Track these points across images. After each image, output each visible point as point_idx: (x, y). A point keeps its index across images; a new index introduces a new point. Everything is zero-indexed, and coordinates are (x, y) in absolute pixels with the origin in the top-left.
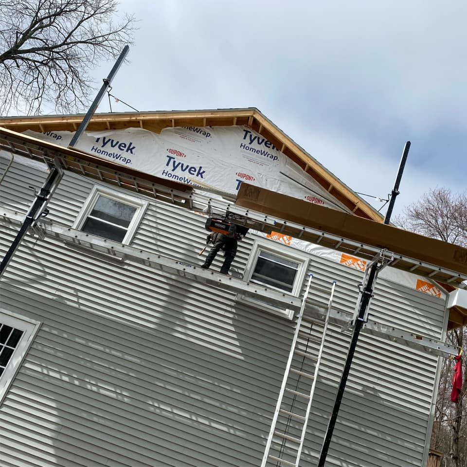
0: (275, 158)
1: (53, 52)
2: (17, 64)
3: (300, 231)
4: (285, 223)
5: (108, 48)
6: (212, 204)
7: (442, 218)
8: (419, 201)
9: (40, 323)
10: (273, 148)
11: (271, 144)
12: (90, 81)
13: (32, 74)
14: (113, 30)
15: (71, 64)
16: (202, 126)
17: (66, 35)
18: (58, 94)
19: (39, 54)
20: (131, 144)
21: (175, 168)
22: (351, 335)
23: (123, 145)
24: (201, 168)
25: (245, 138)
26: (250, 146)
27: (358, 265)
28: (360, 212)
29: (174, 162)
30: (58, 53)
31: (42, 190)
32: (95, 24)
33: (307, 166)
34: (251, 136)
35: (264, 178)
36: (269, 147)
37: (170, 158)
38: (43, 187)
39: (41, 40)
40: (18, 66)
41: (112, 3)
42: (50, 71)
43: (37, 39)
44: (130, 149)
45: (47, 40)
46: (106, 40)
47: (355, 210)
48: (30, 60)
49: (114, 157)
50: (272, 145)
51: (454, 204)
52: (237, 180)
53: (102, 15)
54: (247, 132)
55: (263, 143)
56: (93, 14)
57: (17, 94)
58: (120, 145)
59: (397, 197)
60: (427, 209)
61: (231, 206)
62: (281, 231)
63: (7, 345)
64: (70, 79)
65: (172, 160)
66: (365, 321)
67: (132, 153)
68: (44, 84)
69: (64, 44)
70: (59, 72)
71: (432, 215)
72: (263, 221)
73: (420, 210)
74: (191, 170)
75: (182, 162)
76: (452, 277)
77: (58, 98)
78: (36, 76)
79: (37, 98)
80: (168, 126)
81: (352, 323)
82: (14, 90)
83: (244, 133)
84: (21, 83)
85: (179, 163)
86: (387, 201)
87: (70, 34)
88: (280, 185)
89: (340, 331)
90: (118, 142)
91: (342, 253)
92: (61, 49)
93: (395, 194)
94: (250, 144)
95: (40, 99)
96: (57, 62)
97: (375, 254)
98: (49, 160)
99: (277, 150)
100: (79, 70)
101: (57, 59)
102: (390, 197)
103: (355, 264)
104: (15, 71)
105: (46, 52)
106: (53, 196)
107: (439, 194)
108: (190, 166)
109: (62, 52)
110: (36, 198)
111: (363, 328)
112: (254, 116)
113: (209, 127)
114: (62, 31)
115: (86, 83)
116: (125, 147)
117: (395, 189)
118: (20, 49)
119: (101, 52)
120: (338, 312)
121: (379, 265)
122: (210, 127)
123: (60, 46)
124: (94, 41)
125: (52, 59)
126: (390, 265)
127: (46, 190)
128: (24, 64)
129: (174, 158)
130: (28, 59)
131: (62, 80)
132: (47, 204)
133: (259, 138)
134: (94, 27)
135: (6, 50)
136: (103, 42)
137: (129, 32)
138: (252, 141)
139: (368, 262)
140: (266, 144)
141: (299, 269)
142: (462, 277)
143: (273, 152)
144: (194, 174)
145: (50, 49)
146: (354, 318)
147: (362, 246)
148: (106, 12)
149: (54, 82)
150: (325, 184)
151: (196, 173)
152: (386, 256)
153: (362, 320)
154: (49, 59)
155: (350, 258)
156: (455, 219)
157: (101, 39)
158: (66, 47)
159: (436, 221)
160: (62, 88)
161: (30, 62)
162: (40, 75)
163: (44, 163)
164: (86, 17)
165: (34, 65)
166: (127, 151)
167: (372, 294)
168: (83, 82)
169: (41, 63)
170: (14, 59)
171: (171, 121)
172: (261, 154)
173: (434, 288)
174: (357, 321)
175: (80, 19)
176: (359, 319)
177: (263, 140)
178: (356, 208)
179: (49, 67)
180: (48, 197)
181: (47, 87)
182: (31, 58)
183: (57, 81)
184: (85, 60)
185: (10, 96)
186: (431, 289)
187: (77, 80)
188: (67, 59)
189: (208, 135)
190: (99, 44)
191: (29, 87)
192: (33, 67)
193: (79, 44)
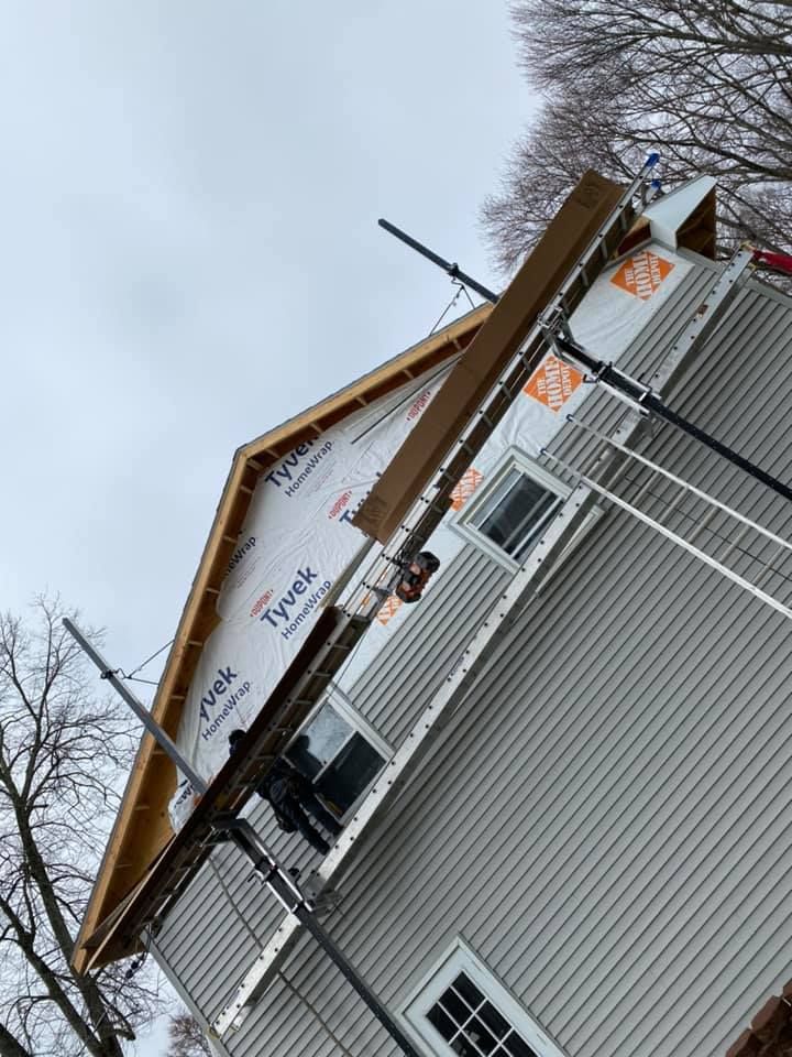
0: (328, 447)
1: (44, 742)
2: (41, 806)
3: (462, 449)
4: (442, 470)
5: (71, 654)
6: (372, 583)
7: (527, 221)
8: (488, 250)
9: (457, 938)
10: (311, 444)
11: (304, 446)
12: (110, 701)
13: (64, 789)
14: (46, 636)
15: (74, 720)
16: (234, 545)
17: (27, 712)
18: (111, 760)
19: (39, 766)
20: (220, 672)
21: (284, 614)
22: (663, 422)
23: (218, 685)
24: (299, 572)
25: (278, 484)
26: (295, 480)
27: (550, 370)
28: (464, 339)
29: (275, 612)
30: (48, 735)
31: (257, 867)
32: (26, 660)
33: (359, 399)
34: (278, 473)
35: (354, 475)
36: (307, 451)
37: (266, 616)
38: (253, 865)
39: (19, 754)
40: (46, 806)
41: (5, 620)
42: (71, 759)
43: (15, 759)
44: (229, 676)
45: (22, 745)
46: (57, 651)
47: (458, 347)
48: (42, 784)
49: (231, 708)
50: (306, 444)
51: (512, 196)
52: (341, 520)
53: (17, 644)
54: (270, 477)
55: (298, 457)
56: (11, 656)
57: (88, 825)
58: (217, 690)
59: (460, 269)
60: (505, 241)
61: (385, 552)
62: (453, 480)
63: (474, 1009)
64: (96, 732)
65: (271, 614)
66: (647, 390)
67: (235, 676)
68: (88, 777)
69: (38, 721)
70: (79, 744)
71: (517, 237)
72: (427, 505)
73: (504, 252)
74: (297, 589)
75: (280, 600)
76: (619, 219)
77: (117, 763)
78: (70, 784)
79: (105, 795)
80: (215, 601)
81: (644, 414)
82: (80, 828)
83: (270, 481)
84: (74, 812)
85: (280, 604)
86: (463, 288)
87: (28, 705)
88: (374, 453)
89: (651, 440)
90: (210, 692)
91: (522, 392)
92: (44, 728)
93: (455, 272)
94: (290, 478)
95: (108, 792)
96: (62, 741)
97: (540, 336)
98: (213, 837)
99: (316, 438)
100: (86, 712)
101: (56, 741)
102: (458, 281)
103: (547, 374)
104: (52, 814)
105: (40, 752)
106: (275, 854)
107: (487, 214)
108: (290, 587)
109: (49, 728)
110: (268, 884)
111: (659, 397)
112: (249, 456)
113: (240, 536)
114: (18, 716)
115: (111, 707)
116: (222, 683)
117: (447, 269)
118: (20, 792)
119: (73, 666)
120: (619, 432)
121: (562, 336)
122: (241, 533)
123: (39, 727)
124: (52, 672)
125: (55, 748)
126: (568, 316)
127: (261, 862)
128: (45, 795)
129: (269, 611)
130: (40, 788)
131: (92, 745)
132: (283, 870)
133: (287, 462)
134: (32, 664)
135: (13, 815)
136: (58, 657)
137: (58, 612)
138: (288, 475)
139: (550, 353)
140: (300, 453)
141: (522, 470)
142: (624, 203)
143: (318, 446)
144: (305, 588)
145: (39, 745)
146: (637, 407)
147: (521, 353)
148: (14, 636)
149: (91, 758)
150: (397, 380)
151: (305, 583)
152: (550, 319)
153: (644, 395)
154: (52, 753)
155: (534, 381)
156: (536, 200)
157: (53, 660)
158: (44, 719)
159: (529, 232)
160: (104, 750)
161: (46, 785)
162: (72, 777)
163: (214, 847)
164: (11, 670)
165: (52, 781)
166: (229, 682)
167: (607, 364)
168: (108, 713)
169: (53, 767)
170: (32, 807)
171: (208, 593)
172: (314, 466)
173: (635, 259)
174: (643, 403)
175: (9, 680)
176: (641, 399)
177: (293, 455)
178: (455, 342)
179: (64, 758)
180: (273, 864)
181: (94, 773)
182: (41, 781)
183: (91, 753)
184: (74, 697)
185: (85, 838)
186: (635, 265)
187: (100, 722)
188: (62, 725)
189: (252, 541)
190: (59, 665)
191: (84, 802)
192: (56, 782)
193: (48, 697)
